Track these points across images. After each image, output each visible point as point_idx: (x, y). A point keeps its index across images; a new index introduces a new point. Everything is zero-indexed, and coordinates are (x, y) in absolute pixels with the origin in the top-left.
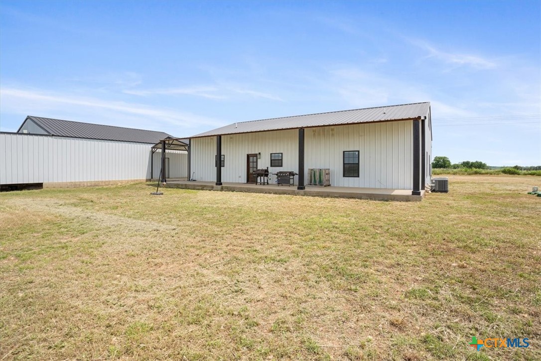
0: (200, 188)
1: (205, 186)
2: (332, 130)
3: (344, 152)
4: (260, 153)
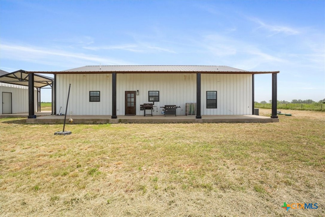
0: (92, 122)
1: (98, 120)
3: (207, 92)
4: (138, 91)
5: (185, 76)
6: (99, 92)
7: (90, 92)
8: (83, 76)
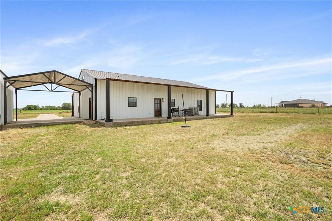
2: (194, 90)
3: (198, 100)
4: (163, 98)
5: (188, 89)
6: (136, 98)
7: (128, 98)
8: (123, 83)
